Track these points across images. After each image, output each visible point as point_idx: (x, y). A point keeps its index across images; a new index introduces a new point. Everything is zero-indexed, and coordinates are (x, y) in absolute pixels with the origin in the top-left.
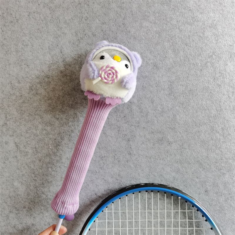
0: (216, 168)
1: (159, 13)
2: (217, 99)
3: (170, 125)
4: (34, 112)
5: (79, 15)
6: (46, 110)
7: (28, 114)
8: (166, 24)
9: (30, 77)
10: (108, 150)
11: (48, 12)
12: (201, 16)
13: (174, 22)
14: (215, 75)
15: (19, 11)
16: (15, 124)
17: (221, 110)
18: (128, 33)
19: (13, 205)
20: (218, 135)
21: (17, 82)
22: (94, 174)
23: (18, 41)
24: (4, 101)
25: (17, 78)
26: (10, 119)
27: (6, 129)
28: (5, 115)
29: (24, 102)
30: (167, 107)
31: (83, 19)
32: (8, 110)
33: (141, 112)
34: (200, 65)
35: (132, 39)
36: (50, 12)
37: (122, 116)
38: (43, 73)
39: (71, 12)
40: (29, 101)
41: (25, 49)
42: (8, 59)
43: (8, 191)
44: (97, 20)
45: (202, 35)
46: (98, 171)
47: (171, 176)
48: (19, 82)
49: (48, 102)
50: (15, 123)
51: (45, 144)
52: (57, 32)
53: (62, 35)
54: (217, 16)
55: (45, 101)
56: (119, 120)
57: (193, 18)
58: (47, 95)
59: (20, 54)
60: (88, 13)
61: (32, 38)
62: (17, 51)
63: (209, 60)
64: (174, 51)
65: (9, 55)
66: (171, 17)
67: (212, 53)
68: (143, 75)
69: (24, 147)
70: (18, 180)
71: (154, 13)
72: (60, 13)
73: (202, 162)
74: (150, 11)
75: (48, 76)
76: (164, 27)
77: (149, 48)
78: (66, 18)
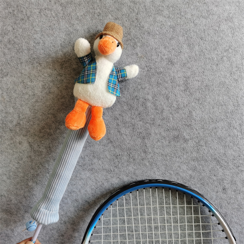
0: (235, 166)
1: (173, 7)
2: (234, 94)
3: (186, 121)
4: (47, 111)
5: (91, 11)
6: (59, 109)
7: (41, 114)
8: (181, 18)
9: (43, 76)
10: (123, 148)
11: (60, 8)
12: (216, 9)
13: (189, 16)
14: (232, 69)
15: (29, 8)
16: (28, 124)
17: (239, 105)
18: (142, 28)
19: (28, 205)
20: (236, 131)
21: (29, 80)
22: (109, 173)
23: (29, 39)
24: (16, 100)
25: (29, 77)
26: (24, 118)
27: (19, 129)
28: (18, 115)
29: (37, 101)
30: (183, 104)
31: (96, 15)
32: (21, 109)
33: (156, 109)
34: (216, 59)
35: (146, 34)
36: (61, 8)
37: (137, 114)
38: (56, 72)
39: (83, 8)
40: (42, 99)
41: (37, 47)
42: (20, 58)
43: (22, 191)
44: (110, 16)
45: (217, 29)
46: (112, 170)
47: (187, 174)
48: (31, 81)
49: (61, 100)
50: (28, 122)
51: (59, 143)
52: (70, 28)
53: (74, 32)
54: (233, 8)
55: (58, 100)
56: (133, 118)
57: (208, 11)
58: (60, 94)
59: (32, 53)
60: (100, 9)
61: (43, 35)
62: (29, 50)
63: (225, 54)
64: (189, 45)
65: (21, 53)
66: (185, 11)
67: (228, 47)
68: (158, 71)
69: (38, 146)
70: (32, 180)
71: (168, 7)
72: (72, 10)
73: (220, 159)
74: (164, 6)
75: (61, 74)
76: (179, 21)
77: (163, 43)
78: (78, 14)
